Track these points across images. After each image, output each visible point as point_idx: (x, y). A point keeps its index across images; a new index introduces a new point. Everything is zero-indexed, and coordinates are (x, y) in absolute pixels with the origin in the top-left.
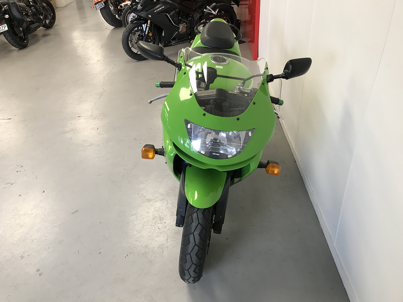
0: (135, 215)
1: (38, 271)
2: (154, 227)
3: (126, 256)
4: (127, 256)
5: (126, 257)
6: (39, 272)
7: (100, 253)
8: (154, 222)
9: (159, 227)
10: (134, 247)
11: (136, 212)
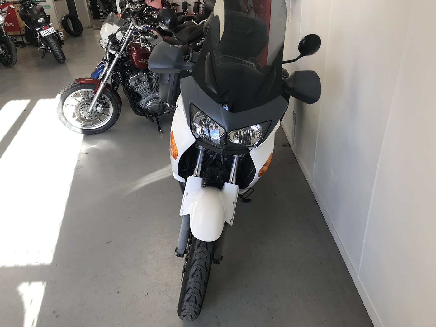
0: (152, 252)
1: (54, 313)
2: (173, 265)
3: (146, 294)
4: (148, 294)
5: (146, 296)
6: (56, 314)
7: (119, 292)
8: (173, 260)
9: (178, 265)
10: (154, 286)
11: (153, 250)
